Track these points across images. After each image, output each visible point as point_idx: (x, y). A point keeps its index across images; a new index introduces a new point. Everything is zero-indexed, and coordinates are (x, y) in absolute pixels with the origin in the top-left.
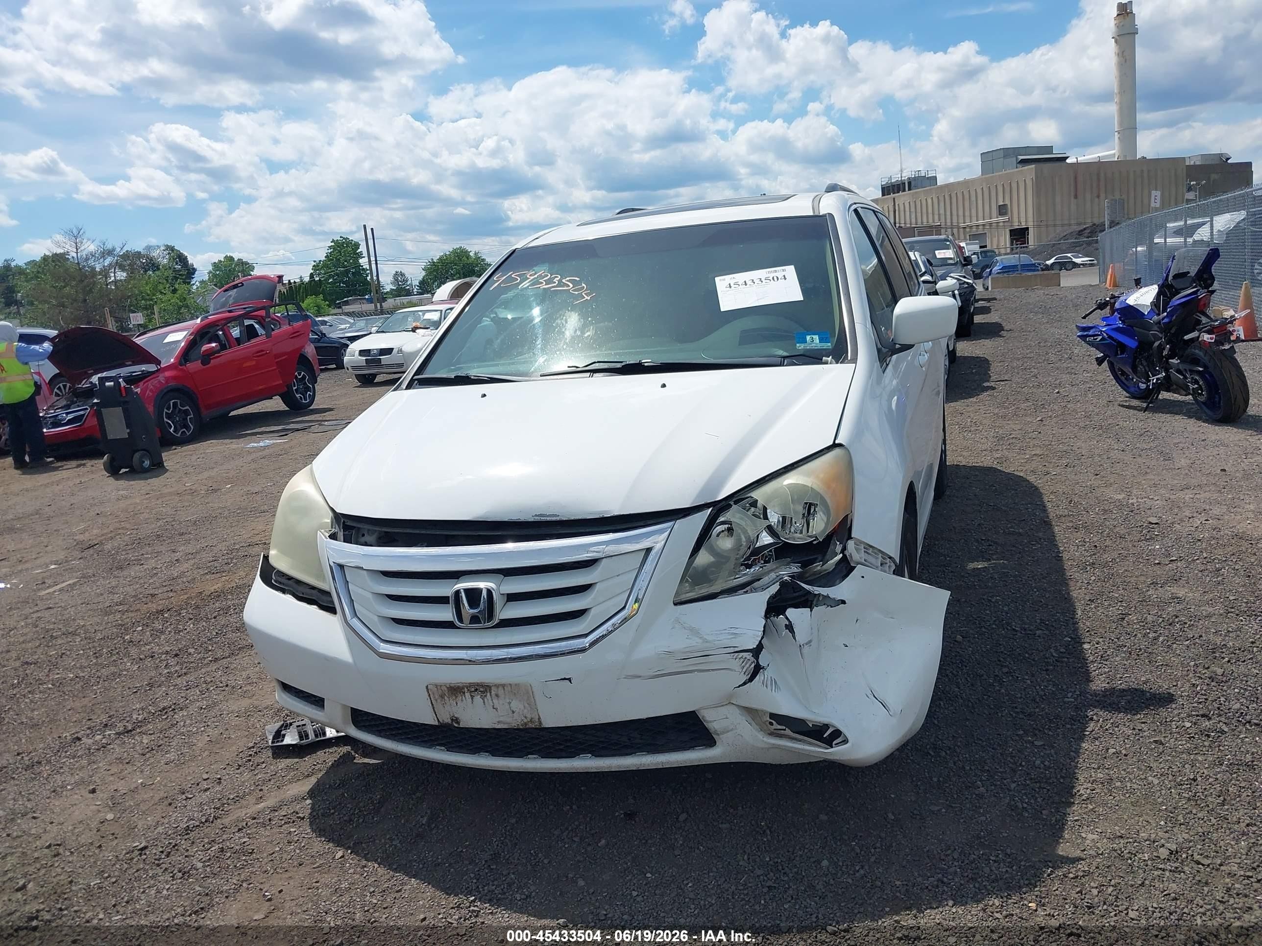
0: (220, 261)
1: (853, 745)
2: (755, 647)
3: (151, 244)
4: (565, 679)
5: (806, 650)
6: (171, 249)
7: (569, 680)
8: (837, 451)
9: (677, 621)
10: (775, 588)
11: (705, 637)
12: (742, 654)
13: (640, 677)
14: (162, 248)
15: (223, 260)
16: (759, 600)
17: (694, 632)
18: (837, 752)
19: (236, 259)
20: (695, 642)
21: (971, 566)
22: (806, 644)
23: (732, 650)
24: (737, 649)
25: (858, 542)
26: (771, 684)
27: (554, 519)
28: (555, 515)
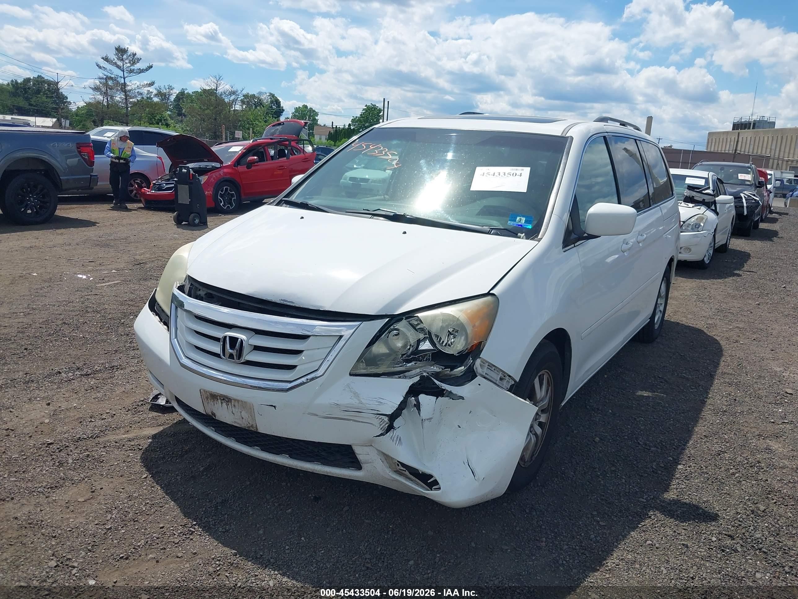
0: (299, 107)
1: (442, 492)
2: (390, 413)
3: (262, 91)
4: (272, 406)
5: (426, 423)
6: (272, 95)
7: (275, 407)
8: (489, 298)
9: (348, 386)
10: (417, 379)
11: (361, 400)
12: (381, 416)
13: (317, 415)
14: (268, 94)
15: (301, 107)
16: (404, 385)
17: (356, 395)
18: (432, 494)
19: (309, 108)
20: (354, 402)
21: (640, 393)
22: (427, 420)
23: (376, 412)
24: (379, 413)
25: (484, 362)
26: (397, 440)
27: (291, 304)
28: (292, 302)
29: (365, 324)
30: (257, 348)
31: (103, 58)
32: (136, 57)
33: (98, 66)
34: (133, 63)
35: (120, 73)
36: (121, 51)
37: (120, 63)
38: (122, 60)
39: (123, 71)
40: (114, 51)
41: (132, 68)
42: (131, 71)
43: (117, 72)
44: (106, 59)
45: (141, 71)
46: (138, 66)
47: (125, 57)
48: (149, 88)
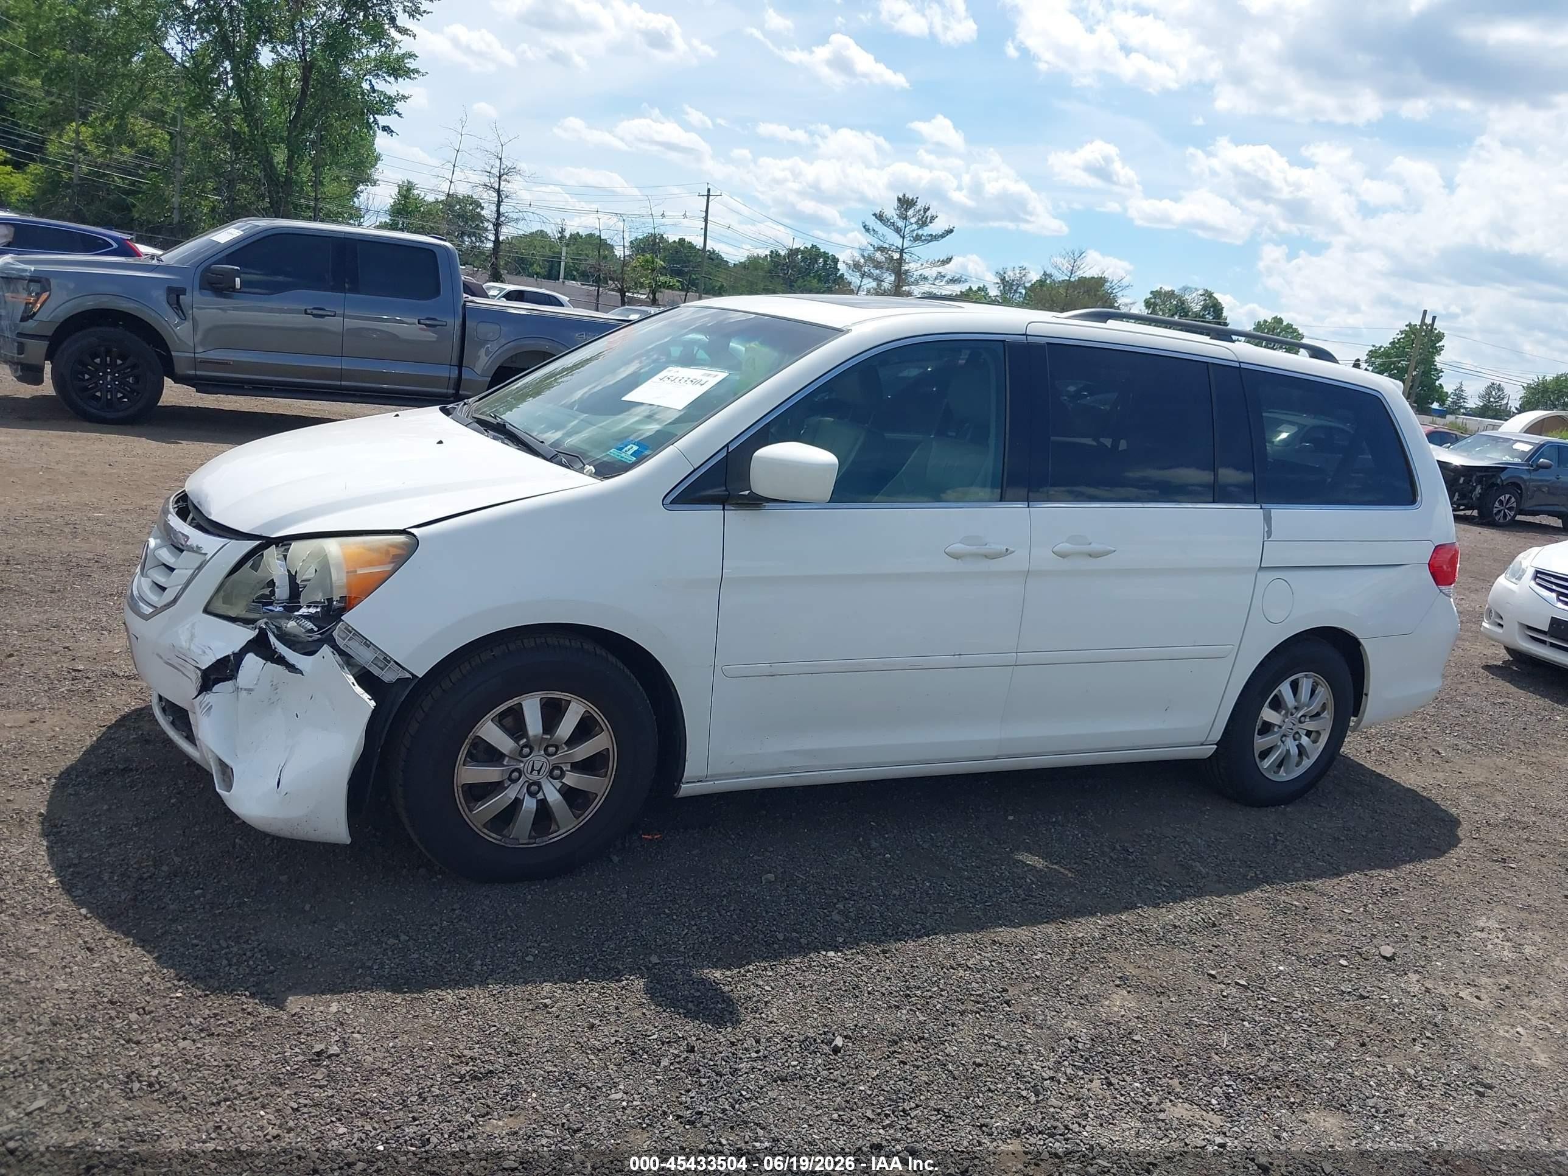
0: (1266, 321)
2: (205, 668)
3: (1190, 285)
5: (243, 695)
6: (1208, 295)
7: (137, 639)
8: (402, 538)
9: (194, 624)
11: (193, 645)
12: (196, 670)
13: (162, 659)
14: (1201, 292)
15: (1269, 321)
17: (192, 637)
19: (1285, 323)
20: (187, 646)
21: (1024, 856)
22: (245, 690)
23: (195, 664)
25: (349, 629)
26: (203, 709)
31: (875, 215)
32: (929, 214)
33: (864, 227)
34: (923, 223)
35: (898, 242)
36: (905, 203)
37: (901, 224)
38: (905, 218)
39: (903, 238)
40: (896, 204)
41: (920, 232)
42: (918, 238)
43: (896, 241)
44: (880, 217)
45: (934, 238)
46: (926, 231)
47: (910, 213)
48: (941, 269)
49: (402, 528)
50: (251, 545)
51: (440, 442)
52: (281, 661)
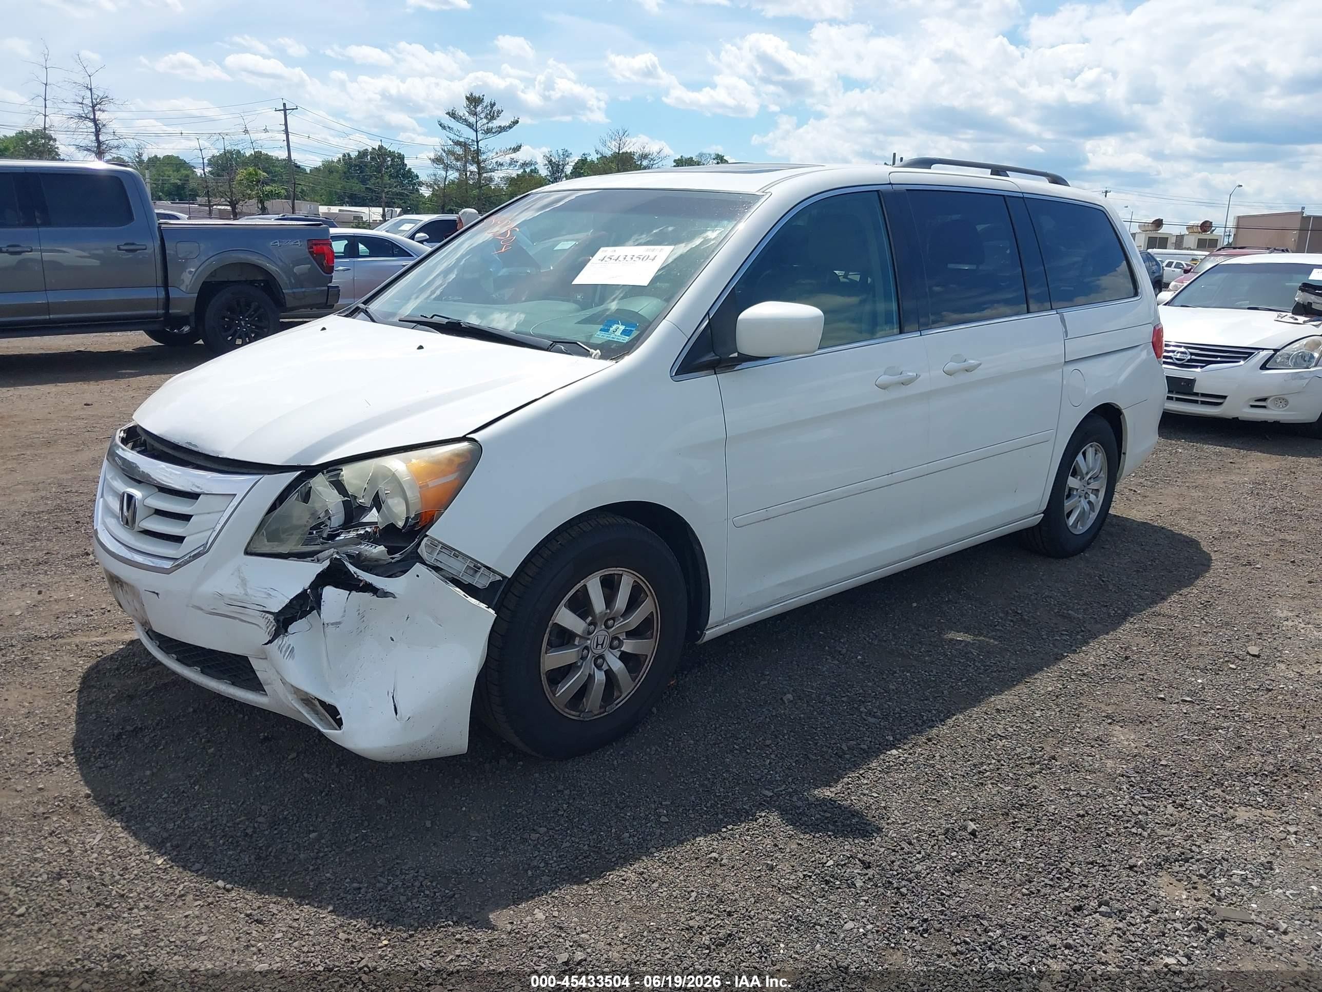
1: (345, 733)
2: (277, 611)
4: (154, 592)
5: (330, 630)
7: (157, 594)
8: (465, 445)
9: (238, 570)
10: (327, 563)
11: (248, 590)
12: (267, 615)
13: (202, 610)
16: (307, 572)
17: (244, 582)
18: (332, 734)
20: (239, 592)
21: (951, 635)
22: (332, 624)
23: (261, 608)
24: (265, 609)
25: (434, 544)
26: (286, 651)
27: (193, 448)
28: (196, 446)
29: (266, 479)
30: (159, 512)
31: (448, 113)
32: (495, 108)
33: (440, 125)
34: (492, 117)
35: (471, 135)
36: (474, 101)
37: (472, 119)
38: (475, 114)
39: (476, 131)
40: (465, 102)
41: (490, 125)
42: (488, 131)
43: (468, 134)
44: (452, 115)
45: (502, 129)
46: (496, 123)
47: (479, 109)
48: (514, 155)
49: (461, 435)
50: (288, 478)
51: (421, 347)
52: (369, 588)
